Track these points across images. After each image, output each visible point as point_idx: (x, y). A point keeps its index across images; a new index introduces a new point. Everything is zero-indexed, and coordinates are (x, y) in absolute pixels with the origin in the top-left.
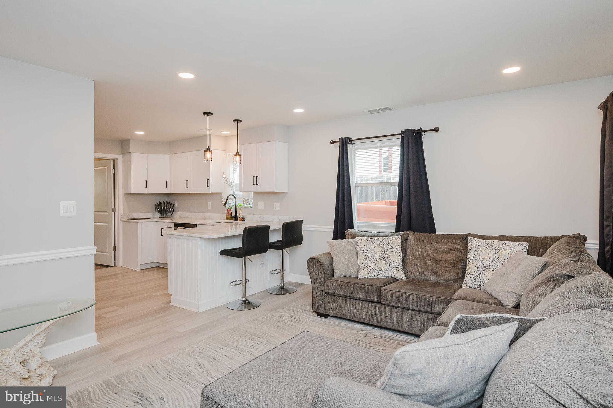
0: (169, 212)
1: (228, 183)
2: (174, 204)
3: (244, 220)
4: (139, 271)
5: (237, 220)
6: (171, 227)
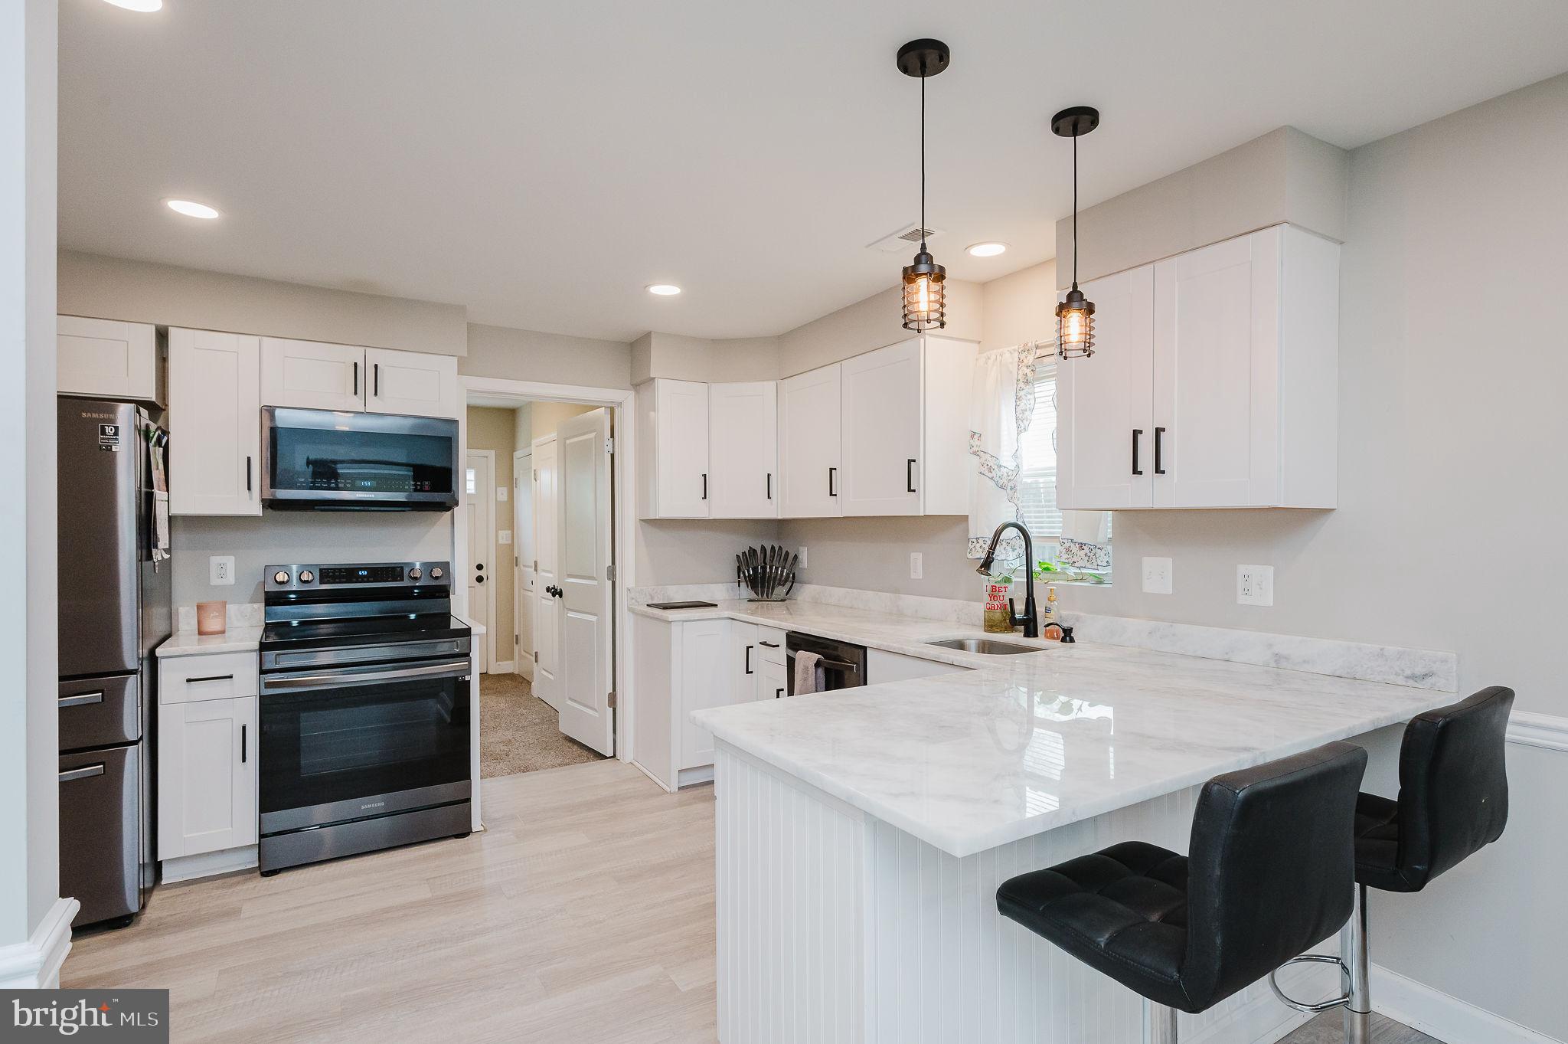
0: (779, 584)
1: (994, 474)
2: (796, 557)
3: (1072, 640)
4: (674, 792)
5: (1036, 635)
6: (778, 646)
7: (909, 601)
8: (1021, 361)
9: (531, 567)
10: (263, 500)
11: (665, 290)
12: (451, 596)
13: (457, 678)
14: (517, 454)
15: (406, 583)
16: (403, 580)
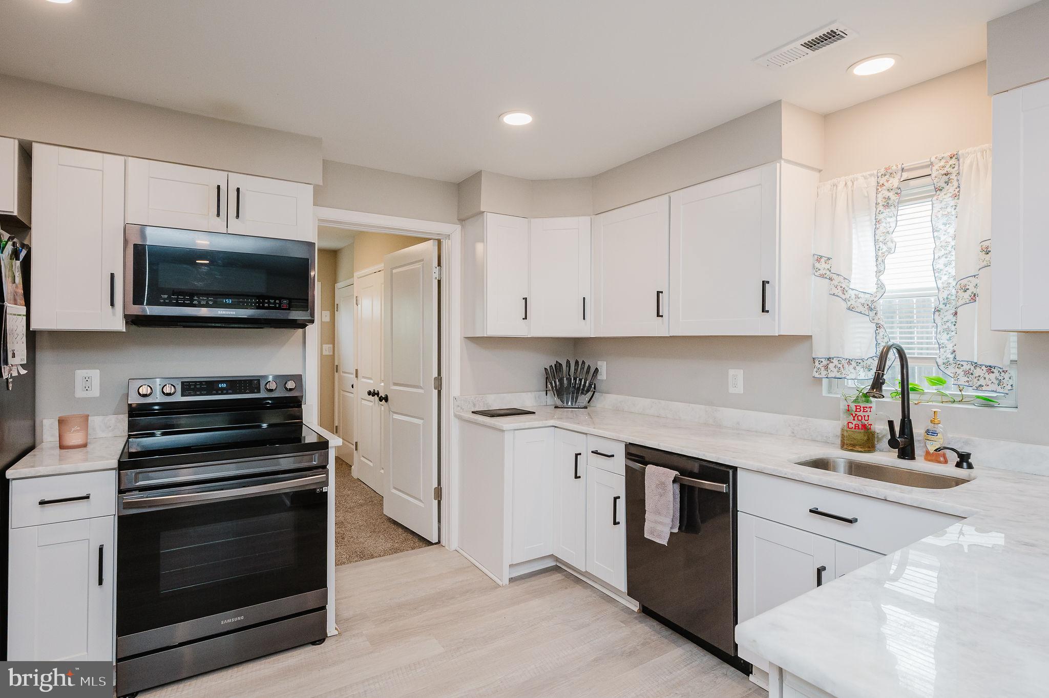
0: (582, 393)
1: (847, 296)
2: (597, 370)
3: (970, 466)
4: (505, 584)
5: (912, 457)
6: (613, 456)
7: (729, 415)
8: (880, 185)
9: (352, 374)
10: (126, 317)
11: (518, 119)
12: (303, 406)
13: (315, 489)
14: (338, 285)
15: (263, 394)
16: (259, 392)
